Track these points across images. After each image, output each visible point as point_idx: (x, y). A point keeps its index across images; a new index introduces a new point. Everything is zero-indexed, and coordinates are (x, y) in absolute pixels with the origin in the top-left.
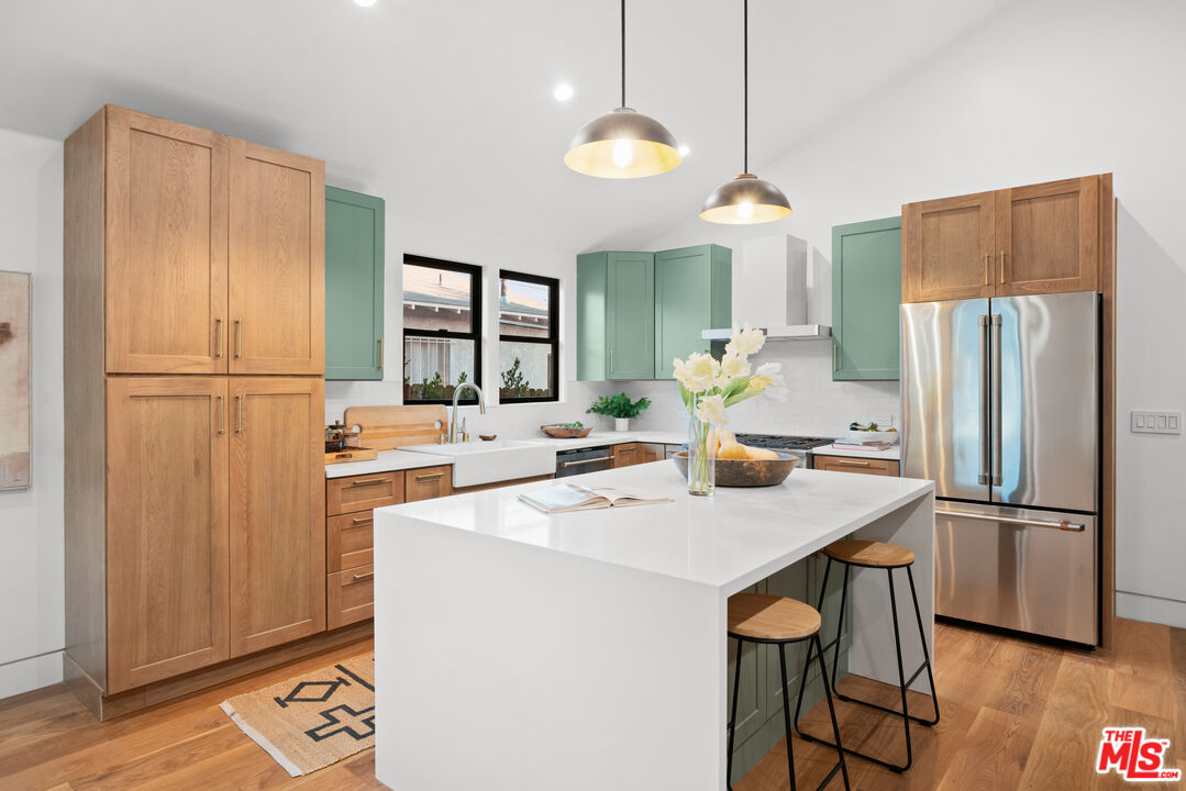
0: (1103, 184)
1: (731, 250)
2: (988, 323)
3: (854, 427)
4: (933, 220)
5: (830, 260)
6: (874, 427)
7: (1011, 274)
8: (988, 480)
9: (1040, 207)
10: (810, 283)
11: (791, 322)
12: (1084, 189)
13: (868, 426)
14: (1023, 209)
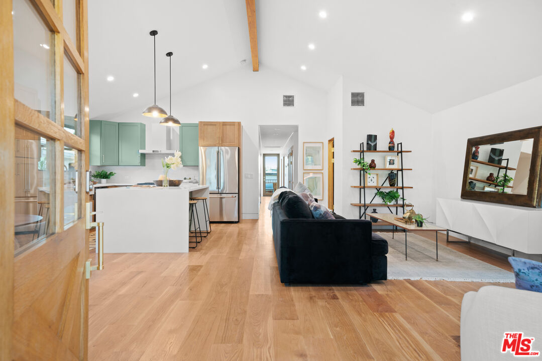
0: (239, 124)
1: (145, 125)
2: (218, 153)
3: (185, 179)
4: (206, 126)
5: (179, 133)
6: (190, 179)
7: (222, 142)
8: (218, 188)
9: (228, 127)
10: (171, 138)
11: (167, 149)
12: (236, 124)
13: (188, 178)
14: (224, 127)
